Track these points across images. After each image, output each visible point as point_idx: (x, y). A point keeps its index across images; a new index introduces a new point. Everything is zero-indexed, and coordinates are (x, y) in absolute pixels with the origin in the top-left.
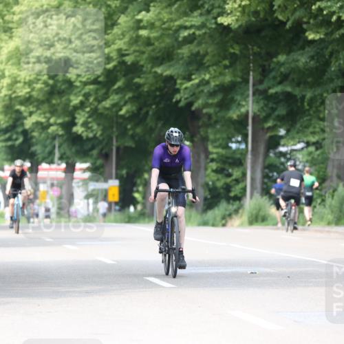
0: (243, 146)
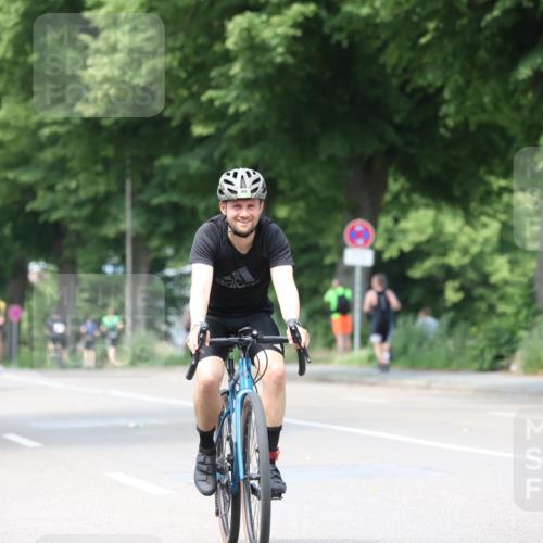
0: (120, 270)
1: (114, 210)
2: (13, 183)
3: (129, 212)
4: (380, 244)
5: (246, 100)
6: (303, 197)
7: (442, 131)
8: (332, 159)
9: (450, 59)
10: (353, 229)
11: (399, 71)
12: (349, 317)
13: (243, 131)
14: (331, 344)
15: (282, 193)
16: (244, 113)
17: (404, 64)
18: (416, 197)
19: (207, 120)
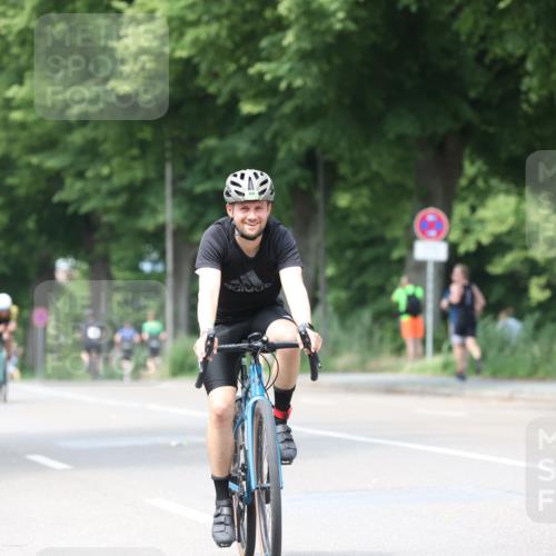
1: (152, 200)
2: (38, 170)
3: (169, 202)
4: (454, 236)
5: (301, 74)
6: (367, 182)
7: (525, 107)
8: (401, 140)
9: (533, 26)
10: (424, 218)
11: (475, 39)
12: (420, 319)
13: (297, 109)
14: (400, 349)
15: (343, 178)
16: (299, 88)
17: (481, 32)
18: (494, 182)
19: (256, 97)
